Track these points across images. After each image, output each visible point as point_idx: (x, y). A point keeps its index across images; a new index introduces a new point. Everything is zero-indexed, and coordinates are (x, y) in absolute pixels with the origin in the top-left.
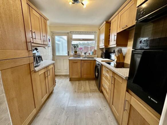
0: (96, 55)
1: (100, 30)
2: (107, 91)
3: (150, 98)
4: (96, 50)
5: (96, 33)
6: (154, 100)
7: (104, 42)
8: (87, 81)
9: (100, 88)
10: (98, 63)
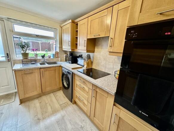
0: (59, 58)
1: (61, 27)
2: (84, 104)
3: (141, 112)
4: (58, 52)
5: (56, 30)
6: (145, 114)
7: (70, 45)
8: (52, 95)
9: (73, 99)
10: (67, 71)
